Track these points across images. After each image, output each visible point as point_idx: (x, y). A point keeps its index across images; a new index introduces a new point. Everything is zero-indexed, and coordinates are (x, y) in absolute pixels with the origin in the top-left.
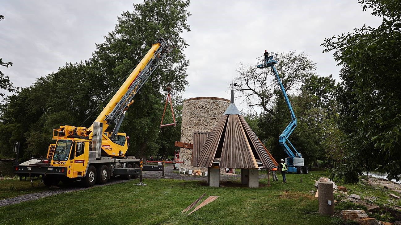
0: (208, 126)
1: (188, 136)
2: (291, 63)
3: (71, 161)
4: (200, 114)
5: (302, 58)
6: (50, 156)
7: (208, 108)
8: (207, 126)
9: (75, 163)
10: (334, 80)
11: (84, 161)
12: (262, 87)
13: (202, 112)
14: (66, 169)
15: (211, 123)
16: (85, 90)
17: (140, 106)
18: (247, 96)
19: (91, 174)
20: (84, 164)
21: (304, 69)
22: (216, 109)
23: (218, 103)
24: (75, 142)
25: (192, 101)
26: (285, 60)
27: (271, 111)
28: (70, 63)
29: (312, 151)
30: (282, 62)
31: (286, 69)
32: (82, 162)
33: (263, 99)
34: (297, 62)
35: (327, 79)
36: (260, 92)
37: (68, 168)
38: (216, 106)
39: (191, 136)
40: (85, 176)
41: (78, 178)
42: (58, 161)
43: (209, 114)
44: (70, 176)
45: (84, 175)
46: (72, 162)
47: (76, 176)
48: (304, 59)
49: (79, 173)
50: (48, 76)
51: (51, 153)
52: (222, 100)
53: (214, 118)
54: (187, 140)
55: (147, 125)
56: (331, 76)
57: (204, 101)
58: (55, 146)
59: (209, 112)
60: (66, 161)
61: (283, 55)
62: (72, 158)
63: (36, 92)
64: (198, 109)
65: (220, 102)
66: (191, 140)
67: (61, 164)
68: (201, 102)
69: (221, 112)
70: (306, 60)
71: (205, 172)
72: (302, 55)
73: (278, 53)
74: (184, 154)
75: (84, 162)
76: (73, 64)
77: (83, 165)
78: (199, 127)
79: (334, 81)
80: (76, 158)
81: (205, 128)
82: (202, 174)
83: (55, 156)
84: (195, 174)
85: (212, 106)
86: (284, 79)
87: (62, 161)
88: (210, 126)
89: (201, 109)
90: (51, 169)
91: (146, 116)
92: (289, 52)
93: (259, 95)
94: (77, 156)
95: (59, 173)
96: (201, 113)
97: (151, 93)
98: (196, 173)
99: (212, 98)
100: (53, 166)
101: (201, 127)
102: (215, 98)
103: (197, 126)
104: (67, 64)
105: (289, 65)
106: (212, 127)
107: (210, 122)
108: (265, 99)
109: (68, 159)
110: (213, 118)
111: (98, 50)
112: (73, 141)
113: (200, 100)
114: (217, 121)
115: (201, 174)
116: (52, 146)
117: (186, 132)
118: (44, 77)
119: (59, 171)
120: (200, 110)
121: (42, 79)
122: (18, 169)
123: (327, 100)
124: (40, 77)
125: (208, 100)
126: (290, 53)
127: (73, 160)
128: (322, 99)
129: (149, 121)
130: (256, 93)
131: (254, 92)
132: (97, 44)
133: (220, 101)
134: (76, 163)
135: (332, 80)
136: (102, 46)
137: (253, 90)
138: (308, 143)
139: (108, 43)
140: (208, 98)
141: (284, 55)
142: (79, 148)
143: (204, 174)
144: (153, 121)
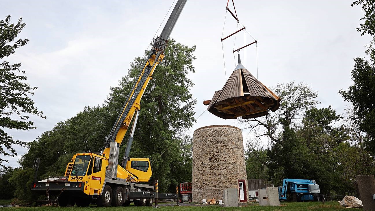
0: (219, 153)
1: (200, 164)
2: (292, 93)
3: (88, 176)
4: (210, 142)
5: (302, 88)
6: (69, 172)
7: (218, 135)
8: (218, 153)
9: (92, 179)
10: (333, 110)
11: (100, 178)
12: (267, 118)
13: (213, 140)
14: (82, 184)
15: (222, 151)
16: (100, 130)
17: (151, 143)
18: (253, 128)
19: (107, 194)
20: (100, 182)
21: (305, 97)
22: (226, 136)
23: (227, 130)
24: (93, 157)
25: (202, 129)
26: (286, 90)
27: (278, 141)
28: (88, 107)
29: (325, 178)
30: (283, 93)
31: (288, 99)
32: (99, 179)
33: (268, 128)
34: (298, 92)
35: (327, 110)
36: (265, 122)
37: (85, 183)
38: (225, 133)
39: (203, 164)
40: (101, 195)
41: (95, 196)
42: (75, 177)
43: (220, 142)
44: (87, 192)
45: (100, 194)
46: (89, 178)
47: (93, 193)
48: (304, 89)
49: (96, 191)
50: (67, 121)
51: (69, 169)
52: (231, 127)
53: (224, 145)
54: (199, 168)
55: (158, 160)
56: (330, 106)
57: (214, 129)
58: (72, 164)
59: (220, 140)
60: (84, 176)
61: (284, 86)
62: (89, 173)
64: (208, 137)
65: (229, 129)
66: (203, 168)
67: (79, 179)
68: (211, 130)
69: (231, 139)
70: (306, 89)
71: (220, 201)
72: (302, 85)
73: (279, 85)
74: (197, 184)
75: (100, 180)
76: (91, 107)
77: (100, 183)
78: (211, 155)
79: (334, 111)
80: (93, 174)
81: (216, 155)
82: (217, 203)
83: (73, 172)
84: (209, 203)
85: (222, 134)
86: (287, 107)
87: (79, 177)
88: (221, 153)
89: (211, 137)
90: (69, 185)
91: (157, 152)
92: (289, 83)
93: (265, 126)
94: (94, 172)
95: (76, 188)
96: (212, 141)
97: (162, 130)
98: (210, 202)
99: (221, 126)
100: (71, 181)
101: (212, 154)
102: (224, 126)
103: (208, 154)
104: (85, 108)
105: (291, 95)
106: (223, 154)
107: (221, 149)
108: (271, 129)
109: (85, 174)
110: (223, 145)
111: (112, 93)
112: (91, 156)
113: (210, 128)
114: (227, 148)
115: (215, 203)
116: (70, 164)
117: (198, 161)
118: (63, 121)
119: (77, 186)
120: (210, 137)
121: (61, 123)
122: (36, 186)
123: (331, 130)
124: (59, 122)
125: (218, 128)
126: (290, 83)
127: (91, 176)
128: (325, 130)
129: (159, 156)
130: (262, 124)
131: (260, 122)
132: (112, 88)
133: (229, 128)
134: (93, 179)
135: (332, 111)
136: (116, 89)
137: (258, 121)
138: (320, 170)
139: (121, 87)
140: (217, 126)
141: (285, 85)
142: (96, 165)
143: (219, 203)
144: (163, 156)
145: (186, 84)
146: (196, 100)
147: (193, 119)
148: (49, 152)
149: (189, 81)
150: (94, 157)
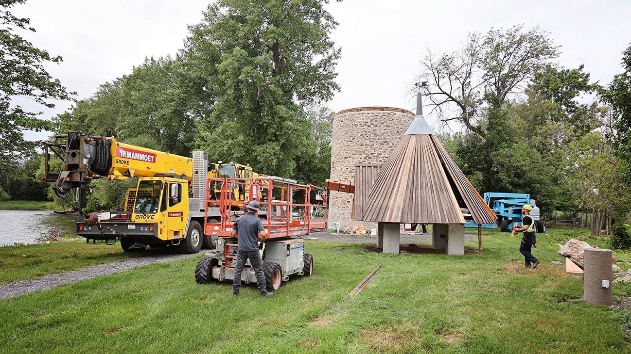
0: (376, 155)
1: (343, 171)
2: (514, 46)
3: (163, 213)
4: (361, 135)
5: (534, 38)
6: (130, 208)
7: (375, 124)
8: (374, 155)
9: (169, 216)
10: (586, 74)
11: (182, 213)
12: (463, 89)
13: (366, 132)
14: (154, 225)
15: (380, 150)
16: (174, 101)
17: (263, 124)
18: (438, 105)
19: (195, 234)
20: (182, 218)
21: (537, 56)
22: (389, 126)
23: (391, 116)
24: (166, 183)
25: (349, 113)
26: (505, 40)
27: (478, 130)
28: (152, 59)
29: (547, 195)
30: (498, 45)
31: (505, 57)
32: (179, 214)
33: (464, 108)
34: (526, 45)
35: (575, 72)
36: (459, 97)
37: (159, 224)
38: (388, 122)
39: (348, 171)
40: (185, 237)
41: (176, 241)
42: (142, 214)
43: (378, 135)
44: (163, 237)
45: (183, 236)
46: (164, 215)
47: (172, 237)
48: (537, 39)
49: (176, 233)
50: (116, 80)
51: (130, 203)
52: (398, 111)
53: (385, 142)
54: (341, 177)
55: (275, 154)
56: (582, 67)
57: (369, 114)
58: (135, 192)
59: (378, 132)
60: (155, 213)
61: (501, 33)
62: (163, 208)
63: (99, 107)
64: (358, 127)
65: (395, 114)
66: (348, 178)
67: (148, 218)
68: (364, 115)
69: (398, 132)
70: (541, 40)
71: (372, 230)
72: (534, 32)
73: (493, 30)
74: (337, 201)
75: (182, 215)
76: (156, 59)
77: (182, 221)
78: (361, 156)
79: (588, 75)
80: (170, 209)
81: (371, 158)
82: (367, 232)
83: (137, 207)
84: (355, 232)
85: (383, 122)
86: (502, 73)
87: (148, 214)
88: (379, 154)
89: (363, 126)
90: (134, 227)
91: (272, 140)
92: (513, 27)
93: (459, 103)
94: (171, 205)
95: (145, 232)
96: (364, 133)
97: (280, 104)
98: (357, 232)
99: (382, 109)
100: (136, 222)
101: (363, 156)
102: (387, 109)
103: (358, 156)
104: (146, 60)
105: (511, 50)
106: (382, 156)
107: (379, 148)
108: (469, 109)
109: (157, 210)
110: (383, 142)
111: (191, 35)
112: (164, 182)
113: (363, 112)
114: (390, 146)
115: (365, 232)
116: (130, 192)
117: (340, 165)
118: (111, 82)
119: (146, 230)
120: (362, 128)
121: (107, 85)
122: (83, 229)
123: (574, 109)
124: (104, 83)
125: (375, 112)
126: (514, 29)
127: (166, 212)
128: (564, 107)
129: (277, 148)
130: (453, 100)
131: (450, 97)
132: (190, 26)
133: (395, 112)
134: (171, 216)
135: (583, 74)
136: (198, 27)
137: (448, 95)
138: (541, 182)
139: (207, 24)
140: (375, 108)
141: (504, 32)
142: (173, 194)
143: (370, 233)
144: (283, 147)
145: (323, 21)
146: (340, 50)
147: (335, 86)
148: (93, 133)
149: (329, 18)
150: (168, 183)
